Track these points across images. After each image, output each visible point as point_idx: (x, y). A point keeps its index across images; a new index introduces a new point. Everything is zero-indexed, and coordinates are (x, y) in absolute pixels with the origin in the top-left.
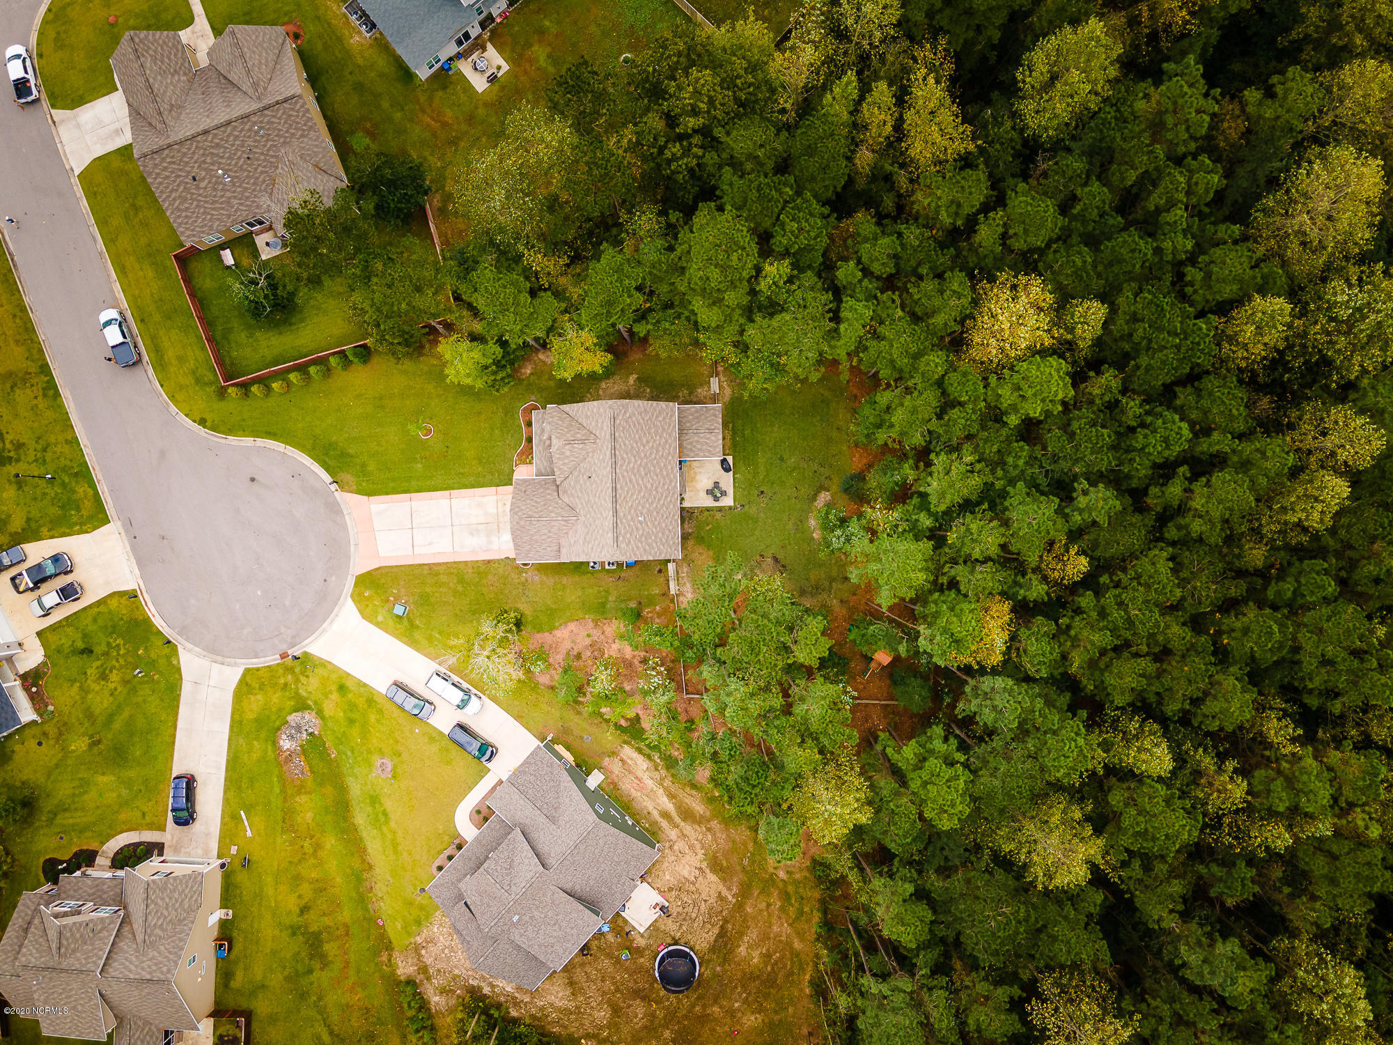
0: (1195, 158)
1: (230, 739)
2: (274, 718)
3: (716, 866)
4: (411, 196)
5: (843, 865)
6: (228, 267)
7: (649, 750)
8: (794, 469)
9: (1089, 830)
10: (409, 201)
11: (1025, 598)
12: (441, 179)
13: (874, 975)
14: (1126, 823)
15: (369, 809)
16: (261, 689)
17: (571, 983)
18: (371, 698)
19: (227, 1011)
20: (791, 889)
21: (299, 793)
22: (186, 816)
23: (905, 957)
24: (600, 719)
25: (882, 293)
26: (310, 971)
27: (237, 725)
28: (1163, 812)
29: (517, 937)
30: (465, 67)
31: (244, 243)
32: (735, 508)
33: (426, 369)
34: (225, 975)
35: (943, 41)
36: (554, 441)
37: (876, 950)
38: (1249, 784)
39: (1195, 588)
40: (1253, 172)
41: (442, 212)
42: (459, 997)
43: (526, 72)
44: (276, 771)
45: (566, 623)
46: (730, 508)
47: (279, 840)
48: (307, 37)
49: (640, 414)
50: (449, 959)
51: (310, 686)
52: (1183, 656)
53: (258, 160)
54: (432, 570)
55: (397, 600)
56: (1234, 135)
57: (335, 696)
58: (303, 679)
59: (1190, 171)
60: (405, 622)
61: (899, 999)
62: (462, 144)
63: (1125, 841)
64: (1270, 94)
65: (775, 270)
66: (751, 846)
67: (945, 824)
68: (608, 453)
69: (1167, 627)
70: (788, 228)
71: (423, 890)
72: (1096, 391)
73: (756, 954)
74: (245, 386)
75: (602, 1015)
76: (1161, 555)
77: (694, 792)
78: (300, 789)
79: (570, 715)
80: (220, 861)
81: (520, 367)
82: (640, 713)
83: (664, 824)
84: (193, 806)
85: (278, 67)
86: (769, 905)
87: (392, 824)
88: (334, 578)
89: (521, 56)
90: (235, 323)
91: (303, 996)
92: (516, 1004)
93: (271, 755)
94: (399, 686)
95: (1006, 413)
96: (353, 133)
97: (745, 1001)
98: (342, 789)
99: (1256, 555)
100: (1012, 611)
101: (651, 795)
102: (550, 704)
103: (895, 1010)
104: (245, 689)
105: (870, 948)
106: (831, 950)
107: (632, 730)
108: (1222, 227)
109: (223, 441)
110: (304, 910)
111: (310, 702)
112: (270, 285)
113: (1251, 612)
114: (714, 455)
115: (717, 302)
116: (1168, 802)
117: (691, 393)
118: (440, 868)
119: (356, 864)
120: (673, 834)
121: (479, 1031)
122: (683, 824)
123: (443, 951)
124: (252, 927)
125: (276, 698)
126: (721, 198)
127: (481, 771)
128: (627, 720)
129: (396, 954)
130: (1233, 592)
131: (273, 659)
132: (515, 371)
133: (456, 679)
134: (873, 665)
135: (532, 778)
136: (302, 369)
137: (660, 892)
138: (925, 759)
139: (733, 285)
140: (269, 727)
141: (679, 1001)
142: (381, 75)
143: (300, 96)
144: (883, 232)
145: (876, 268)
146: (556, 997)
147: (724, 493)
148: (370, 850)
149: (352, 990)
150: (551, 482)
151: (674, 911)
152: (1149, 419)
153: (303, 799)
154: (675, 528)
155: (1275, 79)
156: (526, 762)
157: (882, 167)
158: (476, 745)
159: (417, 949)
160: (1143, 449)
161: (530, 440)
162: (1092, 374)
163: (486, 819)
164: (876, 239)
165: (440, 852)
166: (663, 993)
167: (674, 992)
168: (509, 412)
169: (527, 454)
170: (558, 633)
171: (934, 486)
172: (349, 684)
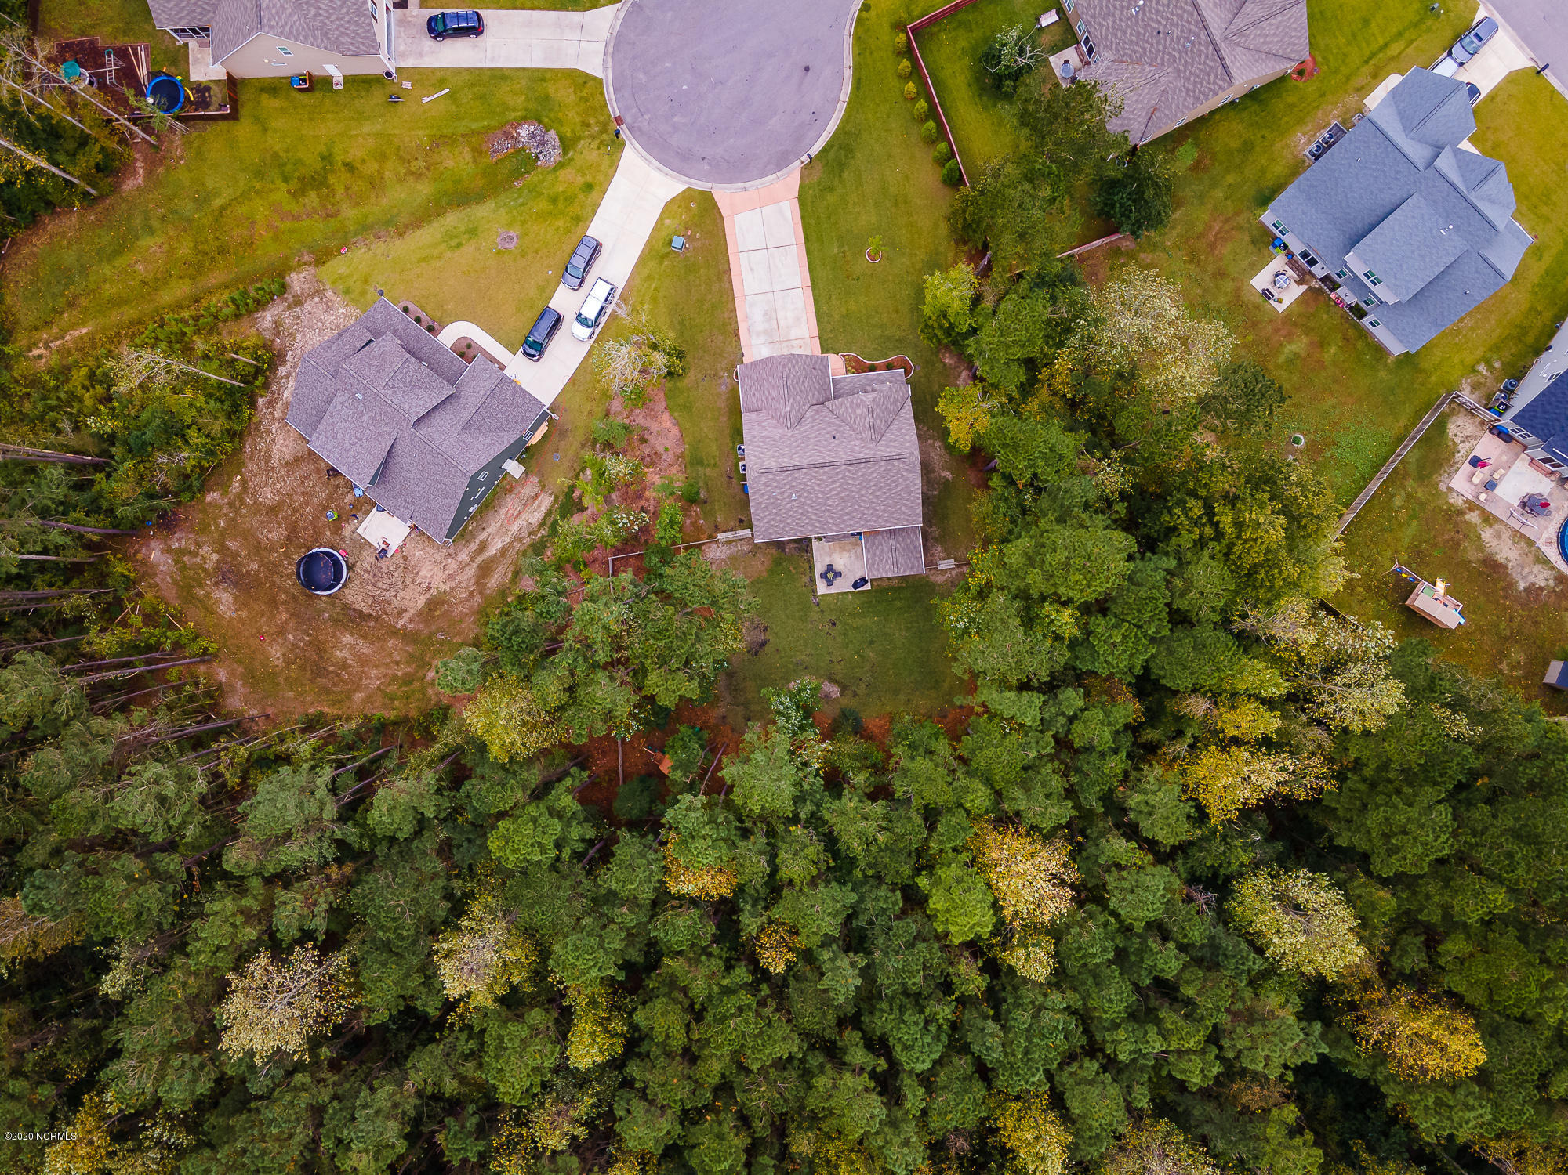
0: (1217, 1057)
1: (524, 69)
2: (552, 115)
3: (434, 604)
4: (1129, 218)
5: (447, 738)
6: (1038, 20)
7: (550, 525)
8: (862, 657)
9: (501, 991)
10: (1123, 215)
11: (742, 910)
12: (1153, 247)
13: (334, 780)
14: (512, 1027)
15: (462, 228)
16: (581, 98)
17: (297, 460)
18: (582, 219)
19: (235, 93)
20: (416, 685)
21: (474, 150)
22: (438, 29)
23: (355, 810)
24: (578, 468)
25: (1054, 736)
26: (286, 180)
27: (539, 76)
28: (526, 1065)
29: (340, 399)
30: (1278, 262)
31: (1067, 35)
32: (815, 597)
33: (941, 249)
34: (272, 87)
35: (1330, 786)
36: (871, 396)
37: (360, 780)
38: (562, 1152)
39: (759, 1086)
40: (1210, 1120)
41: (1115, 252)
42: (273, 341)
43: (1277, 331)
44: (494, 123)
45: (677, 424)
46: (815, 591)
47: (421, 133)
48: (1301, 84)
49: (907, 487)
50: (312, 327)
51: (588, 153)
52: (690, 1078)
53: (1158, 43)
54: (724, 273)
55: (688, 238)
56: (1245, 1098)
57: (580, 180)
58: (595, 143)
59: (1203, 1052)
60: (666, 250)
61: (312, 808)
62: (1192, 267)
63: (493, 1029)
64: (1294, 1131)
65: (1066, 621)
66: (458, 639)
67: (494, 844)
68: (861, 455)
69: (719, 1059)
70: (1114, 632)
71: (381, 293)
72: (962, 968)
73: (345, 654)
74: (908, 52)
75: (268, 496)
76: (793, 1046)
77: (509, 575)
78: (477, 152)
79: (580, 436)
80: (393, 71)
81: (951, 352)
82: (589, 512)
83: (473, 546)
84: (450, 36)
85: (1263, 56)
86: (397, 663)
87: (449, 254)
88: (707, 167)
89: (1295, 324)
90: (977, 34)
91: (259, 174)
92: (271, 403)
93: (512, 116)
94: (597, 249)
95: (931, 874)
96: (1197, 145)
97: (295, 646)
98: (480, 197)
99: (802, 1144)
100: (721, 896)
101: (503, 530)
102: (590, 414)
103: (300, 805)
104: (580, 81)
105: (362, 773)
106: (357, 733)
107: (569, 504)
108: (1145, 1090)
109: (847, 33)
110: (350, 167)
111: (571, 153)
112: (1021, 69)
113: (741, 1141)
114: (869, 569)
115: (1031, 561)
116: (537, 1070)
117: (936, 539)
118: (406, 310)
119: (403, 219)
120: (464, 556)
121: (239, 366)
122: (475, 566)
123: (320, 320)
124: (327, 112)
125: (573, 116)
126: (1142, 559)
127: (513, 345)
128: (580, 497)
129: (312, 270)
130: (757, 1124)
131: (614, 109)
132: (946, 347)
133: (609, 311)
134: (659, 755)
135: (508, 401)
136: (932, 113)
137: (401, 547)
138: (560, 818)
139: (1049, 577)
140: (541, 112)
141: (289, 576)
142: (1263, 171)
143: (1231, 84)
144: (1117, 732)
145: (1078, 727)
146: (281, 445)
147: (830, 583)
148: (419, 232)
149: (270, 225)
150: (828, 394)
151: (383, 563)
152: (933, 1028)
153: (468, 155)
154: (787, 534)
155: (1309, 1136)
156: (525, 393)
157: (1190, 726)
158: (540, 339)
159: (319, 292)
160: (904, 1022)
161: (872, 368)
162: (980, 963)
163: (462, 355)
164: (1109, 724)
165: (423, 309)
166: (296, 558)
167: (298, 570)
168: (900, 343)
169: (856, 366)
170: (666, 416)
171: (850, 802)
172: (594, 194)
